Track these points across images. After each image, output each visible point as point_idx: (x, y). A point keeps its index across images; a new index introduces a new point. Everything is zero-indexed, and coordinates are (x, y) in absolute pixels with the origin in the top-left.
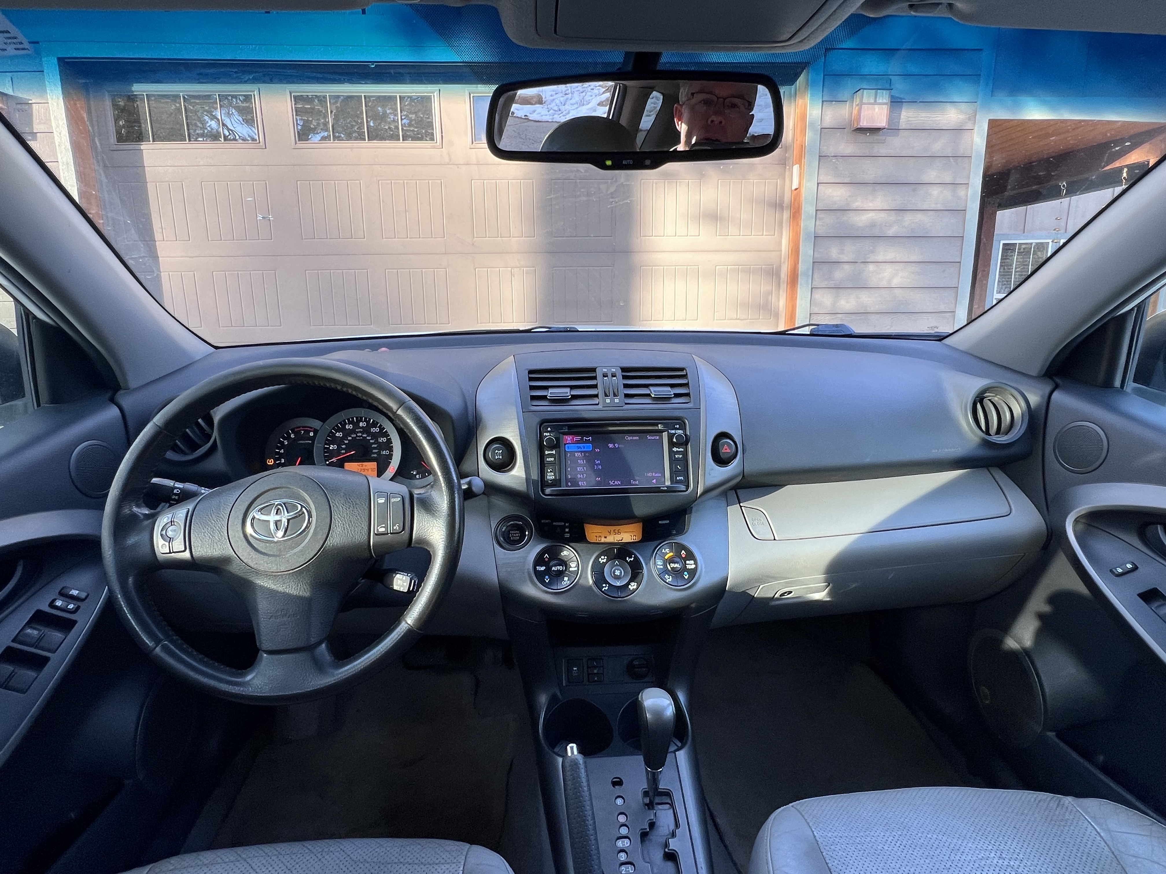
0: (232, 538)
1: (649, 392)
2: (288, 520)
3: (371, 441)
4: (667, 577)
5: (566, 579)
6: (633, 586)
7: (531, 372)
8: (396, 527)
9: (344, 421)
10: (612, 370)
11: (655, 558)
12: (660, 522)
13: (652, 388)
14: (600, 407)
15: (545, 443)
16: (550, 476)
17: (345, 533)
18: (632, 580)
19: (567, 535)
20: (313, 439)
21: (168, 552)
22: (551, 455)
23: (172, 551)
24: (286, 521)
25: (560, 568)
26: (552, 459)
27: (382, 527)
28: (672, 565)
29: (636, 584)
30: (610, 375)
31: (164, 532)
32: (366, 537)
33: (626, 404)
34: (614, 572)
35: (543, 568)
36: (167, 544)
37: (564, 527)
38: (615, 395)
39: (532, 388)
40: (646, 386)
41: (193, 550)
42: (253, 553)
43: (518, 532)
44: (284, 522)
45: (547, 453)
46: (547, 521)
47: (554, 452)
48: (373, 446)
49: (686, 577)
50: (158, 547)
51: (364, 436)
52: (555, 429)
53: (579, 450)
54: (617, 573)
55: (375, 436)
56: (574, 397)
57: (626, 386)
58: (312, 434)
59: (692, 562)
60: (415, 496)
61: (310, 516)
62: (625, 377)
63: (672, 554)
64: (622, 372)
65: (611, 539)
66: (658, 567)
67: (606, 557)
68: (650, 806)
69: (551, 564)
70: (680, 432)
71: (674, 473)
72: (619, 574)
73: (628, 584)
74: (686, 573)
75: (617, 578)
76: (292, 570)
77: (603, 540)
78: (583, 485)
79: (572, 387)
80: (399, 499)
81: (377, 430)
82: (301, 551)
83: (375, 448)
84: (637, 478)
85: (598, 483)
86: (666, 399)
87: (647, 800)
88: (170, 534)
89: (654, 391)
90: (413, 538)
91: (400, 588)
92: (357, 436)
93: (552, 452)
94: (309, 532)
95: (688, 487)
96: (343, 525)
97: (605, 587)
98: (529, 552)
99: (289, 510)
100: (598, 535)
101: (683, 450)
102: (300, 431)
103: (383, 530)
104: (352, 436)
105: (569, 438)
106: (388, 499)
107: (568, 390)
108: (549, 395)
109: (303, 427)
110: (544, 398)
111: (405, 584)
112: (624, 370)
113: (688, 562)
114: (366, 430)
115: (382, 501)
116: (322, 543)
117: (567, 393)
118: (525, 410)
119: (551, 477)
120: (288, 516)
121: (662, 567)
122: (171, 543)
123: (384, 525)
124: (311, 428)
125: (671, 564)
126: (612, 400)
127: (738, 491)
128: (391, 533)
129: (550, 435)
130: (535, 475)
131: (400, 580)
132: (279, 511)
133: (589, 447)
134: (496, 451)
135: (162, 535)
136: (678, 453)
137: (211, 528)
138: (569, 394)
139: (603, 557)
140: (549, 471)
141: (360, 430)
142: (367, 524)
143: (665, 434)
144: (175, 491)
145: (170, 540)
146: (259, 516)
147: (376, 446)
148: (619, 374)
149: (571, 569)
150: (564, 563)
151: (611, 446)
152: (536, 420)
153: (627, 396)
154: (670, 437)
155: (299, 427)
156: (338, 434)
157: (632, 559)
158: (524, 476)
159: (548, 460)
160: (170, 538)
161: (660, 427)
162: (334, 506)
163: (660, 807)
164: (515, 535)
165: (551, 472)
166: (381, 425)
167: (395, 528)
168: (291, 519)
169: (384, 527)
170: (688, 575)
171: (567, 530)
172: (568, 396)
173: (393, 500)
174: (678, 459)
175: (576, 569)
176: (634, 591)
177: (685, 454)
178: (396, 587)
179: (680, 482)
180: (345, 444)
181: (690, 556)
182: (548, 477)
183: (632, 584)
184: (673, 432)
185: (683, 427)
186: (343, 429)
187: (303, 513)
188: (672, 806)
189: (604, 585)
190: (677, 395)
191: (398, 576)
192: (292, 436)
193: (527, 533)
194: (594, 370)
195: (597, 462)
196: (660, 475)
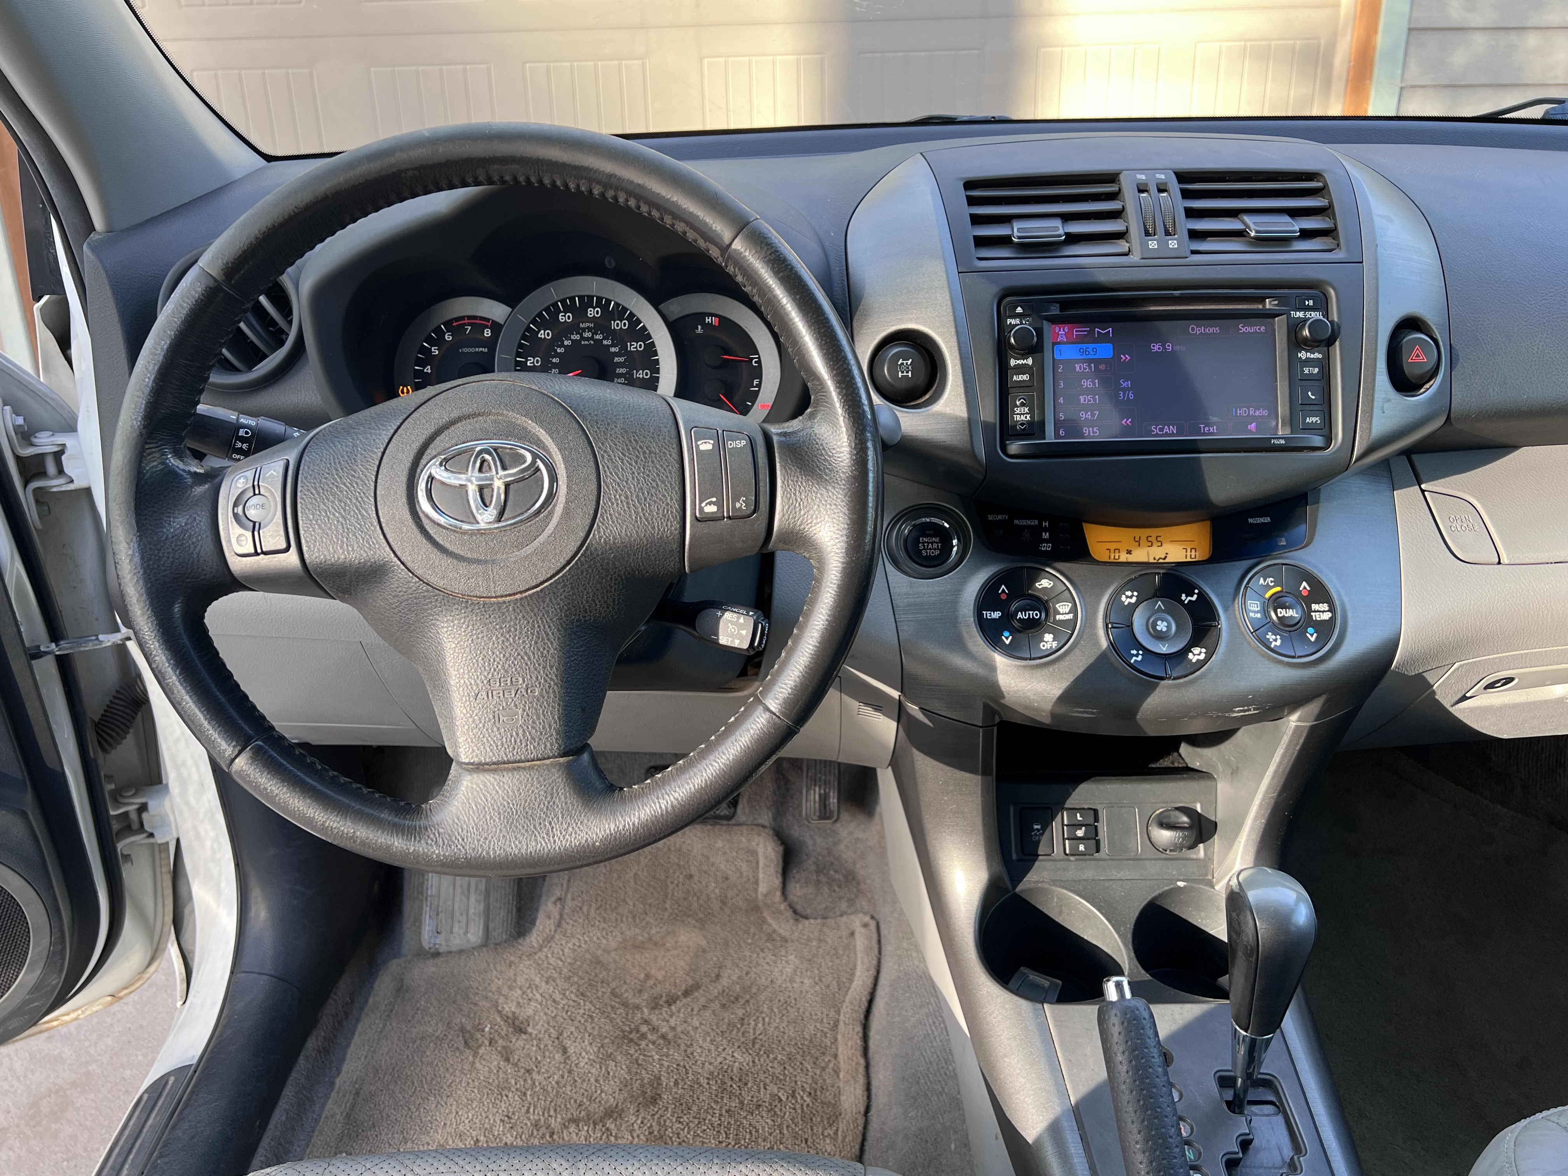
0: (387, 524)
1: (1243, 227)
2: (507, 486)
3: (613, 350)
4: (1270, 636)
5: (1048, 637)
6: (1197, 654)
7: (969, 185)
8: (741, 504)
9: (555, 305)
10: (1158, 176)
11: (1244, 594)
12: (1251, 520)
13: (1247, 219)
14: (1135, 258)
15: (1012, 340)
16: (1021, 415)
17: (630, 516)
18: (1196, 641)
19: (1047, 547)
20: (491, 344)
21: (252, 551)
22: (1021, 369)
23: (259, 551)
24: (503, 487)
25: (1034, 614)
26: (1025, 377)
27: (710, 503)
28: (1282, 612)
29: (1204, 650)
30: (1153, 189)
31: (239, 510)
32: (677, 525)
33: (1194, 252)
34: (1154, 625)
35: (996, 615)
36: (249, 534)
37: (1040, 529)
38: (1167, 233)
39: (977, 220)
40: (1233, 213)
41: (305, 548)
42: (435, 554)
43: (937, 540)
44: (499, 488)
45: (1013, 362)
46: (1000, 517)
47: (1030, 361)
48: (616, 359)
49: (1313, 639)
50: (229, 541)
51: (597, 337)
52: (1031, 310)
53: (1084, 357)
54: (1162, 626)
55: (620, 338)
56: (1073, 239)
57: (1191, 213)
58: (487, 333)
59: (1325, 607)
60: (775, 439)
61: (553, 478)
62: (1186, 194)
63: (1278, 589)
64: (1180, 182)
65: (1140, 555)
66: (1252, 615)
67: (1135, 594)
68: (1236, 1105)
69: (1013, 608)
70: (1315, 315)
71: (1297, 407)
72: (1165, 629)
73: (1187, 649)
74: (1311, 630)
75: (1160, 637)
76: (521, 592)
77: (1124, 557)
78: (1092, 434)
79: (1067, 218)
80: (744, 443)
81: (624, 325)
82: (535, 552)
83: (620, 365)
84: (1214, 419)
85: (1126, 431)
86: (1280, 241)
87: (1229, 1095)
88: (253, 513)
89: (1254, 225)
90: (775, 529)
91: (733, 641)
92: (583, 338)
93: (1025, 362)
94: (551, 513)
95: (1329, 439)
96: (627, 498)
97: (1137, 655)
98: (963, 582)
99: (507, 461)
100: (1112, 546)
101: (1320, 356)
102: (462, 327)
103: (711, 509)
104: (572, 337)
105: (1062, 332)
106: (720, 444)
107: (1057, 223)
108: (1016, 233)
109: (469, 317)
110: (1004, 241)
111: (744, 632)
112: (1182, 177)
113: (1315, 607)
114: (601, 325)
115: (706, 446)
116: (582, 534)
117: (1057, 228)
118: (964, 269)
119: (1023, 418)
120: (506, 476)
121: (1259, 615)
122: (256, 533)
123: (714, 499)
124: (487, 320)
125: (1279, 610)
126: (1163, 244)
127: (1415, 457)
128: (729, 518)
129: (1022, 323)
130: (988, 413)
131: (732, 623)
132: (485, 464)
133: (1105, 350)
134: (901, 361)
135: (236, 516)
136: (1308, 362)
137: (340, 501)
138: (1061, 232)
139: (1129, 593)
140: (1018, 403)
141: (587, 324)
142: (676, 496)
143: (1280, 324)
144: (242, 432)
145: (255, 527)
146: (440, 474)
147: (622, 359)
148: (1175, 187)
149: (1058, 617)
150: (1042, 604)
151: (1156, 348)
152: (989, 292)
153: (1194, 235)
154: (1294, 328)
155: (463, 318)
156: (542, 334)
157: (1194, 598)
158: (965, 415)
159: (1015, 378)
160: (254, 523)
161: (1268, 304)
162: (603, 456)
163: (1255, 1108)
164: (930, 546)
165: (1023, 405)
166: (632, 315)
167: (738, 505)
168: (513, 482)
169: (714, 503)
170: (1315, 635)
171: (1045, 536)
172: (1060, 236)
173: (731, 445)
174: (1310, 378)
175: (1070, 616)
176: (1201, 664)
177: (1325, 366)
178: (724, 640)
179: (1310, 429)
180: (557, 355)
181: (1320, 593)
182: (1017, 418)
183: (1196, 650)
184: (1300, 314)
185: (1323, 305)
186: (551, 323)
187: (538, 469)
188: (1280, 1108)
189: (1134, 652)
190: (1306, 234)
191: (728, 615)
192: (448, 337)
193: (955, 542)
194: (1111, 178)
195: (1124, 385)
196: (1265, 413)
